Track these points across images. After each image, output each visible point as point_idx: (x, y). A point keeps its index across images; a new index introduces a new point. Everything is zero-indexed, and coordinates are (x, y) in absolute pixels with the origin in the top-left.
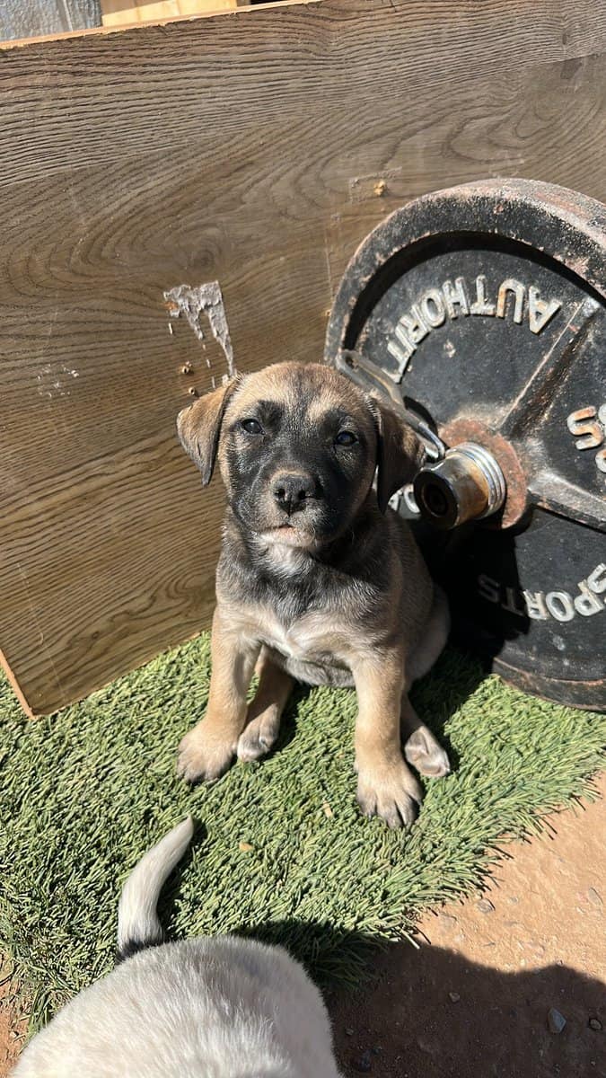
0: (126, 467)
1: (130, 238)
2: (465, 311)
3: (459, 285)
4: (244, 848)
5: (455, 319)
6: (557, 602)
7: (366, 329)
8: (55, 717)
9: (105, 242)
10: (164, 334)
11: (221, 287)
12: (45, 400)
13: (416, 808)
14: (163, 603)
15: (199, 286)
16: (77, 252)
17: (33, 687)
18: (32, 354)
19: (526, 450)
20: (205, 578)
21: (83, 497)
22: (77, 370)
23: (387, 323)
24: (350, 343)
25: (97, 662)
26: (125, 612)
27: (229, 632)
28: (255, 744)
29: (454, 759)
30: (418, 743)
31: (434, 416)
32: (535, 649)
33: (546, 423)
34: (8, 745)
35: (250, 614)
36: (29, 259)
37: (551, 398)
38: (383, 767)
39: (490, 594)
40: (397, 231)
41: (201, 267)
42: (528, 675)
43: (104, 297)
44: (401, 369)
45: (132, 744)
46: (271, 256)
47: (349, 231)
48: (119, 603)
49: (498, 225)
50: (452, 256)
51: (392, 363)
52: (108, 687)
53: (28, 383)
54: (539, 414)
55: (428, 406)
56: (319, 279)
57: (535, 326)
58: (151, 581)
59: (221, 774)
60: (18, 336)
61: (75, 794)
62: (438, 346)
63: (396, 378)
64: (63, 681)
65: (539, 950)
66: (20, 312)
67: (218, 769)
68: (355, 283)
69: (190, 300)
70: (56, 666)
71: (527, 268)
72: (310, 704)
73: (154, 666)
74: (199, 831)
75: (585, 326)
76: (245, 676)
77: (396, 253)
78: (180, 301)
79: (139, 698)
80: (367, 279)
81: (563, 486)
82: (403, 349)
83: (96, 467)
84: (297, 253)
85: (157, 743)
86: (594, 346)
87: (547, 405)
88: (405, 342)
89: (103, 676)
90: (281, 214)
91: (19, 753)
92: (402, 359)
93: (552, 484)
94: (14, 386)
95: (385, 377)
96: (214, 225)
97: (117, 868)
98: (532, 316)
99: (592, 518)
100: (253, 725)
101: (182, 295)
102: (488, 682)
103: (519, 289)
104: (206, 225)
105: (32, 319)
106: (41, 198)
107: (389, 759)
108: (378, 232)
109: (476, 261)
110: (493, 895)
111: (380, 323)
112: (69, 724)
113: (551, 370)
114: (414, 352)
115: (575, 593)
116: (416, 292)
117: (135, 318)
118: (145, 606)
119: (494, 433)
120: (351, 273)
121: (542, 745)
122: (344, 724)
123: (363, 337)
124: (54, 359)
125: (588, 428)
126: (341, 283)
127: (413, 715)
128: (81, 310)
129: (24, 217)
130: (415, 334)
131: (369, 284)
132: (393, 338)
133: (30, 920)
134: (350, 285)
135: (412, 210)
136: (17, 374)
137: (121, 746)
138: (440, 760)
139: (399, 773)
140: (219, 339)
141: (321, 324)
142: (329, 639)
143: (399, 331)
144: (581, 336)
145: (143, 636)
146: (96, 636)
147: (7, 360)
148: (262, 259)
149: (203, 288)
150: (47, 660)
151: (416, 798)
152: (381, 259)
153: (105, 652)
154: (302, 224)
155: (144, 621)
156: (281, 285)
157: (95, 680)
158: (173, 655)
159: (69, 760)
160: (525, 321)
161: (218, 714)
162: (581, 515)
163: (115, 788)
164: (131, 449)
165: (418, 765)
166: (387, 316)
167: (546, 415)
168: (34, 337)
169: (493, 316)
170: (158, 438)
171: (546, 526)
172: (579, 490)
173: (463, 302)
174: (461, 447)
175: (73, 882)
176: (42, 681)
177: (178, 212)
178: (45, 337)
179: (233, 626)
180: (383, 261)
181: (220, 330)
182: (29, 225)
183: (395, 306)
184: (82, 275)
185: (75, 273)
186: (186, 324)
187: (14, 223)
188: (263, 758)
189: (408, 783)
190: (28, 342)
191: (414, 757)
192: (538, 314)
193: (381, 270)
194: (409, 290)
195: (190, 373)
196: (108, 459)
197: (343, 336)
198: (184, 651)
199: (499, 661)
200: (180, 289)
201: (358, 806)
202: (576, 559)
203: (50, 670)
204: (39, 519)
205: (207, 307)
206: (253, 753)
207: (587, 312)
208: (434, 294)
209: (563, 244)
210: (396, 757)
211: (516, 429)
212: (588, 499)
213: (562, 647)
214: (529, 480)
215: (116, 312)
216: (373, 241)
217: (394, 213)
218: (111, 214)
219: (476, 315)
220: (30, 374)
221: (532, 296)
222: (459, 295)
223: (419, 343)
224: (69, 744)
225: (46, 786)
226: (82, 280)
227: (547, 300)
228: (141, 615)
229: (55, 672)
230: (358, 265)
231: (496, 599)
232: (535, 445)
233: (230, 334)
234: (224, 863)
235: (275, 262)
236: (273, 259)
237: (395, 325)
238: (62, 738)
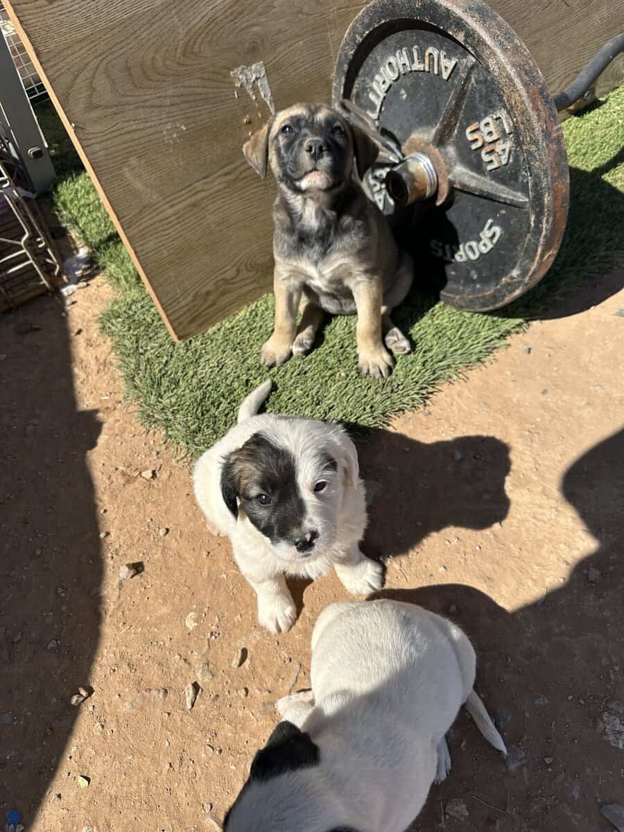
0: (216, 185)
1: (209, 39)
2: (409, 69)
3: (404, 53)
4: (299, 392)
5: (404, 74)
6: (471, 247)
7: (356, 85)
8: (190, 342)
9: (195, 42)
10: (232, 99)
11: (265, 65)
12: (168, 145)
13: (390, 370)
14: (244, 274)
15: (251, 65)
16: (179, 51)
17: (177, 322)
18: (160, 117)
19: (446, 153)
20: (268, 257)
21: (194, 205)
22: (185, 125)
23: (368, 80)
24: (347, 94)
25: (210, 310)
26: (223, 279)
27: (284, 280)
28: (301, 345)
29: (413, 345)
30: (393, 335)
31: (398, 138)
32: (462, 282)
33: (456, 136)
34: (167, 356)
35: (295, 264)
36: (153, 58)
37: (457, 119)
38: (372, 348)
39: (436, 251)
40: (367, 20)
41: (252, 53)
42: (458, 297)
43: (197, 78)
44: (378, 110)
45: (235, 351)
46: (293, 41)
47: (343, 19)
48: (219, 273)
49: (419, 14)
50: (400, 34)
51: (372, 107)
52: (218, 325)
53: (160, 135)
54: (451, 131)
55: (395, 132)
56: (325, 54)
57: (445, 76)
58: (236, 259)
59: (285, 361)
60: (152, 106)
61: (208, 375)
62: (397, 93)
63: (375, 116)
64: (192, 321)
65: (453, 429)
66: (152, 91)
67: (283, 360)
68: (346, 55)
69: (246, 75)
70: (188, 310)
71: (439, 40)
72: (332, 325)
73: (242, 313)
74: (274, 387)
75: (469, 73)
76: (295, 307)
77: (368, 35)
78: (241, 77)
79: (236, 329)
80: (352, 52)
81: (467, 173)
82: (378, 96)
83: (199, 185)
84: (310, 38)
85: (248, 350)
86: (475, 85)
87: (455, 124)
88: (379, 93)
89: (215, 318)
90: (298, 12)
91: (173, 359)
92: (378, 103)
93: (462, 174)
94: (152, 137)
95: (368, 116)
96: (257, 25)
97: (234, 404)
98: (443, 69)
99: (481, 191)
100: (300, 336)
101: (241, 73)
102: (437, 306)
103: (435, 53)
104: (253, 25)
105: (158, 95)
106: (157, 18)
107: (375, 343)
108: (356, 22)
109: (412, 36)
110: (431, 408)
111: (364, 81)
112: (199, 343)
113: (454, 102)
114: (384, 98)
115: (479, 240)
116: (382, 58)
117: (215, 90)
118: (234, 275)
119: (428, 144)
120: (343, 49)
121: (463, 336)
122: (352, 333)
123: (354, 91)
124: (172, 119)
125: (476, 136)
126: (338, 56)
127: (389, 322)
128: (184, 87)
129: (148, 32)
130: (383, 86)
131: (355, 55)
132: (372, 90)
133: (193, 427)
134: (343, 57)
135: (374, 7)
136: (152, 130)
137: (229, 351)
138: (405, 344)
139: (381, 353)
140: (265, 99)
141: (329, 83)
142: (340, 269)
143: (375, 85)
144: (468, 79)
145: (234, 295)
146: (208, 293)
147: (146, 122)
148: (289, 44)
149: (253, 67)
150: (183, 307)
151: (391, 364)
152: (359, 39)
153: (214, 304)
154: (312, 18)
155: (234, 286)
156: (302, 60)
157: (210, 321)
158: (253, 306)
159: (202, 360)
160: (440, 73)
161: (281, 328)
162: (476, 189)
163: (228, 371)
164: (219, 173)
165: (392, 347)
166: (367, 75)
167: (456, 131)
168: (160, 107)
169: (424, 71)
170: (233, 166)
171: (461, 200)
172: (476, 175)
173: (408, 64)
174: (412, 155)
175: (213, 410)
176: (181, 320)
177: (235, 18)
178: (166, 106)
179: (286, 275)
180: (361, 40)
181: (266, 93)
182: (151, 36)
183: (371, 69)
184: (184, 65)
185: (179, 64)
186: (245, 91)
187: (144, 35)
188: (307, 353)
189: (386, 357)
190: (156, 110)
191: (391, 342)
192: (446, 68)
193: (360, 46)
194: (378, 57)
195: (249, 122)
196: (205, 180)
197: (342, 91)
198: (260, 305)
199: (445, 294)
200: (240, 69)
201: (359, 371)
202: (478, 218)
203: (185, 313)
204: (170, 220)
205: (257, 79)
206: (301, 349)
207: (469, 65)
208: (391, 59)
209: (451, 24)
210: (380, 343)
211: (440, 141)
212: (479, 180)
213: (475, 277)
214: (449, 172)
215: (204, 87)
216: (354, 27)
217: (364, 9)
218: (197, 24)
219: (415, 71)
220: (159, 130)
221: (442, 57)
222: (405, 60)
223: (387, 92)
224: (201, 353)
225: (191, 373)
226: (184, 68)
227: (450, 59)
228: (233, 281)
229: (188, 314)
230: (347, 44)
231: (440, 253)
232: (451, 150)
233: (272, 95)
234: (289, 399)
235: (297, 44)
236: (295, 43)
237: (372, 81)
238: (196, 351)
